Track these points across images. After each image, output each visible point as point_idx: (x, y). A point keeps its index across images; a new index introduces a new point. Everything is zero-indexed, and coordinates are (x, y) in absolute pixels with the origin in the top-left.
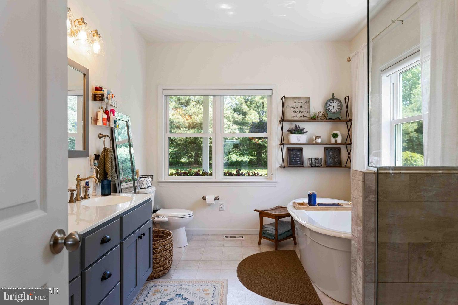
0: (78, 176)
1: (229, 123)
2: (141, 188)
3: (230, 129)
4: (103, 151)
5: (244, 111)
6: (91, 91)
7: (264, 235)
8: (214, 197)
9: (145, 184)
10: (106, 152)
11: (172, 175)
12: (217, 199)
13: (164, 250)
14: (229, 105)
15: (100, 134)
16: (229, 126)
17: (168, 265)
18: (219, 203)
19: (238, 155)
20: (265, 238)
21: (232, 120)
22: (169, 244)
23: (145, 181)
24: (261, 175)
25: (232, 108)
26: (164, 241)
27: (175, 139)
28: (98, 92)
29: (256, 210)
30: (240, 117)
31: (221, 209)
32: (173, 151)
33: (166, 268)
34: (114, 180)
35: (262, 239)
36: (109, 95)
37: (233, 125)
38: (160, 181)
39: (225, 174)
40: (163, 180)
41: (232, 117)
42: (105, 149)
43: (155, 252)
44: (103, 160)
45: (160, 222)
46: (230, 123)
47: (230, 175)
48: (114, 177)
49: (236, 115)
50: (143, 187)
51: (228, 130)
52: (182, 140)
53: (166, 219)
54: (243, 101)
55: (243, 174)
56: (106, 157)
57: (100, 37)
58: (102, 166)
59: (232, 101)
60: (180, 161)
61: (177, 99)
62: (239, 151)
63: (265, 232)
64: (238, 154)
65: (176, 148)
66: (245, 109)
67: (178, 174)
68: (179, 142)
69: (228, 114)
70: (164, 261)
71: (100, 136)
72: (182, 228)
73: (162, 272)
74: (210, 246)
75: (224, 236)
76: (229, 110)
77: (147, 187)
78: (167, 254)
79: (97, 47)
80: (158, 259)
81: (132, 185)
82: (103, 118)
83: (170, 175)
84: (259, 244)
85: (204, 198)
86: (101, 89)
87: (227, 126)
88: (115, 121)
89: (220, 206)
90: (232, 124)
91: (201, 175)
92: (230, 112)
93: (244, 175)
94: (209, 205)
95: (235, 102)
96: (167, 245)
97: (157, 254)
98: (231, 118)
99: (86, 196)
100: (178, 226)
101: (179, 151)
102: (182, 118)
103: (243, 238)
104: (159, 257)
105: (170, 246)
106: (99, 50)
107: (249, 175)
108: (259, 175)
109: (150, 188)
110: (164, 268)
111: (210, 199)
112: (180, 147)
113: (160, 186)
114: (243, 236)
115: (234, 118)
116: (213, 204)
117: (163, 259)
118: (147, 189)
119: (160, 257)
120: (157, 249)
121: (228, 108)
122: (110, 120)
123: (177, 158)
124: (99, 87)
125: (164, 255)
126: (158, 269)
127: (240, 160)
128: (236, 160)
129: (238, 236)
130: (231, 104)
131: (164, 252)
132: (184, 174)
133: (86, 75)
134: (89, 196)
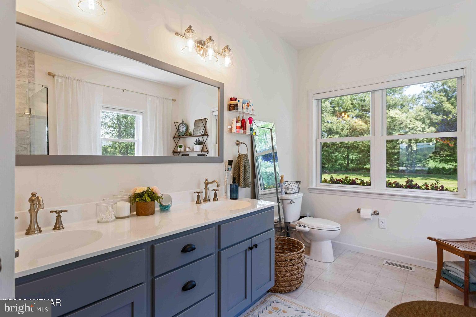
0: (207, 180)
1: (423, 126)
2: (286, 194)
3: (424, 132)
4: (238, 157)
5: (446, 110)
6: (226, 102)
7: (444, 276)
8: (370, 212)
9: (290, 190)
10: (240, 158)
11: (325, 181)
12: (376, 213)
13: (290, 265)
14: (424, 105)
15: (238, 141)
16: (424, 129)
17: (295, 282)
18: (379, 219)
19: (436, 162)
20: (446, 280)
21: (428, 121)
22: (298, 259)
23: (290, 187)
24: (447, 190)
25: (428, 109)
26: (290, 255)
27: (358, 146)
28: (233, 102)
29: (430, 238)
30: (440, 118)
31: (381, 227)
32: (357, 157)
33: (292, 285)
34: (248, 184)
35: (441, 281)
36: (244, 105)
37: (429, 128)
38: (310, 187)
39: (389, 185)
40: (314, 187)
41: (429, 119)
42: (239, 155)
43: (279, 264)
44: (238, 165)
45: (301, 231)
46: (425, 125)
47: (398, 186)
48: (248, 182)
49: (433, 116)
50: (288, 192)
51: (423, 133)
52: (366, 146)
53: (307, 229)
54: (445, 99)
55: (417, 185)
56: (240, 163)
57: (230, 51)
58: (237, 171)
59: (428, 101)
60: (365, 167)
61: (360, 106)
62: (439, 156)
63: (446, 272)
64: (436, 160)
65: (360, 154)
66: (447, 107)
67: (332, 181)
68: (363, 148)
69: (422, 116)
70: (289, 276)
71: (237, 143)
72: (327, 242)
73: (288, 288)
74: (361, 270)
75: (385, 261)
76: (424, 111)
77: (292, 193)
78: (294, 269)
79: (227, 61)
80: (283, 273)
81: (275, 191)
82: (236, 126)
83: (323, 182)
84: (437, 286)
85: (359, 211)
86: (235, 99)
87: (421, 129)
88: (251, 128)
89: (380, 223)
90: (428, 126)
91: (358, 184)
92: (425, 113)
93: (419, 188)
94: (366, 220)
95: (433, 101)
96: (294, 260)
97: (282, 268)
98: (426, 120)
99: (215, 199)
100: (322, 239)
101: (363, 158)
102: (366, 125)
103: (413, 270)
104: (283, 271)
105: (298, 261)
106: (229, 63)
107: (427, 188)
108: (445, 189)
109: (296, 194)
110: (290, 284)
111: (366, 213)
112: (364, 153)
113: (311, 193)
114: (414, 268)
115: (431, 119)
116: (370, 219)
117: (288, 274)
118: (292, 195)
119: (285, 271)
120: (281, 261)
121: (423, 110)
122: (246, 128)
123: (360, 163)
124: (234, 98)
125: (289, 270)
126: (283, 283)
127: (441, 167)
128: (435, 167)
129: (406, 265)
130: (427, 105)
131: (291, 267)
132: (339, 182)
133: (220, 88)
134: (217, 198)
